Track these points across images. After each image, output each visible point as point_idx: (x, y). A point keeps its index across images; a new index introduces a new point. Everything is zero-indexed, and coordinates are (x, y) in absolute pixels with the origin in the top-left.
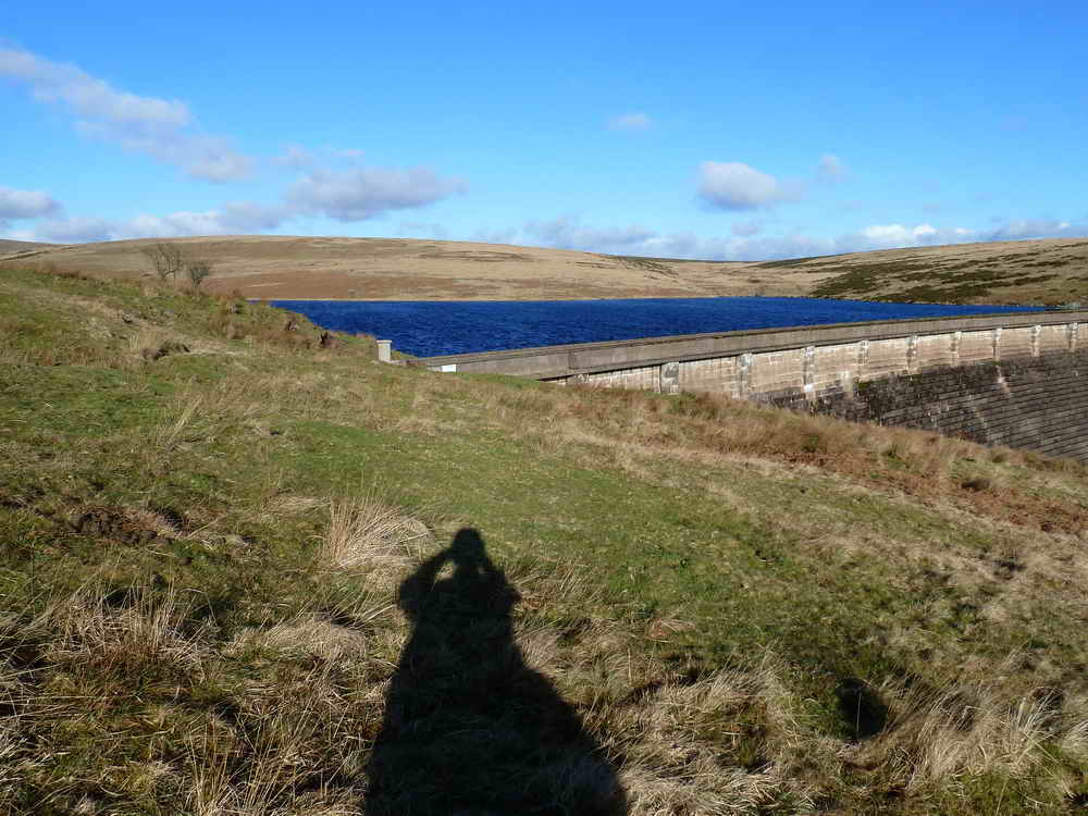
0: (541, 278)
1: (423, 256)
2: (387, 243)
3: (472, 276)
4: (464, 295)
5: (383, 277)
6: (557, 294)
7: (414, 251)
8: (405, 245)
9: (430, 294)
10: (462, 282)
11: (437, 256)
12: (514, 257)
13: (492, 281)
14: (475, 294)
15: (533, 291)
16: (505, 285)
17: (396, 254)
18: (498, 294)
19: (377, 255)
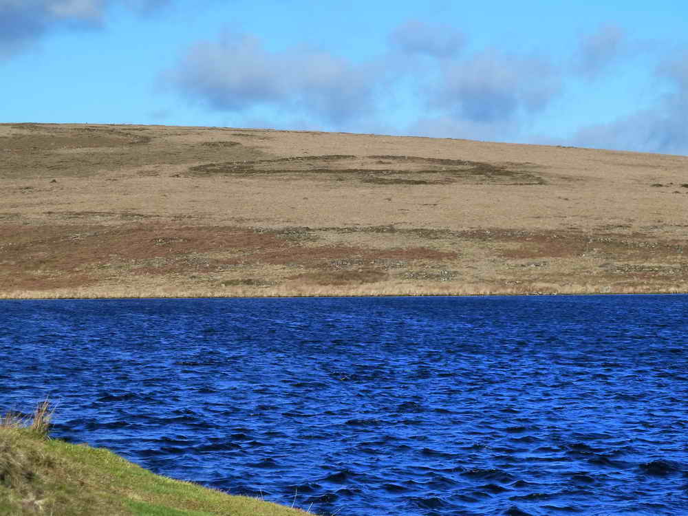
0: (588, 227)
1: (205, 171)
2: (90, 135)
3: (363, 222)
4: (341, 279)
5: (75, 229)
6: (644, 274)
7: (170, 156)
8: (145, 140)
9: (228, 275)
10: (332, 239)
11: (245, 170)
12: (485, 171)
13: (425, 233)
14: (377, 276)
15: (568, 263)
16: (470, 248)
17: (119, 164)
18: (451, 276)
19: (61, 167)
